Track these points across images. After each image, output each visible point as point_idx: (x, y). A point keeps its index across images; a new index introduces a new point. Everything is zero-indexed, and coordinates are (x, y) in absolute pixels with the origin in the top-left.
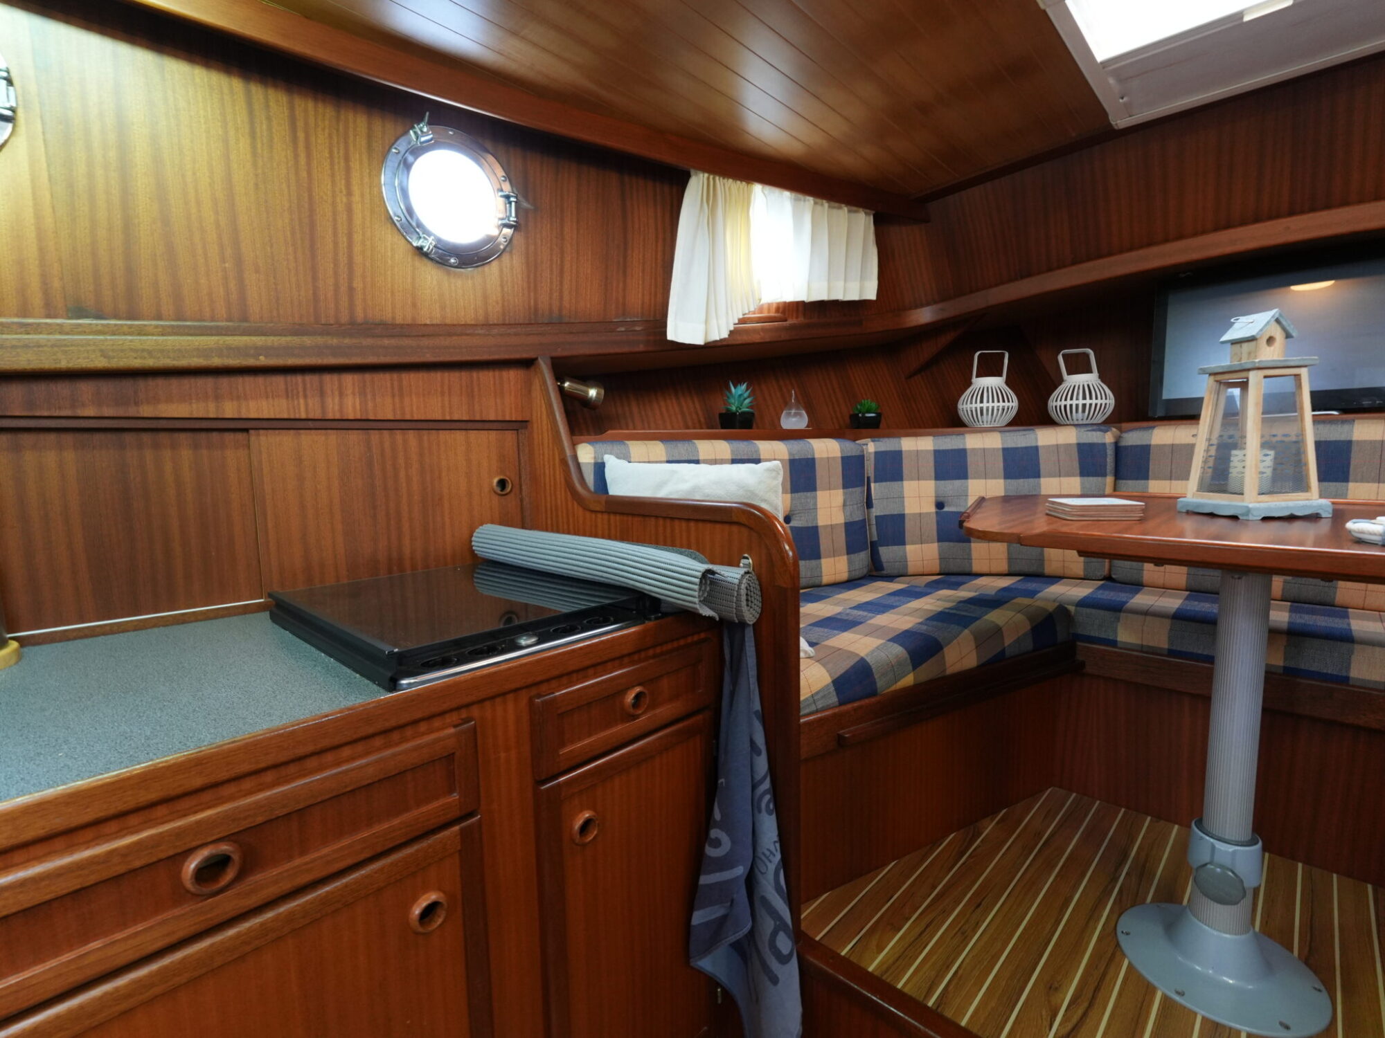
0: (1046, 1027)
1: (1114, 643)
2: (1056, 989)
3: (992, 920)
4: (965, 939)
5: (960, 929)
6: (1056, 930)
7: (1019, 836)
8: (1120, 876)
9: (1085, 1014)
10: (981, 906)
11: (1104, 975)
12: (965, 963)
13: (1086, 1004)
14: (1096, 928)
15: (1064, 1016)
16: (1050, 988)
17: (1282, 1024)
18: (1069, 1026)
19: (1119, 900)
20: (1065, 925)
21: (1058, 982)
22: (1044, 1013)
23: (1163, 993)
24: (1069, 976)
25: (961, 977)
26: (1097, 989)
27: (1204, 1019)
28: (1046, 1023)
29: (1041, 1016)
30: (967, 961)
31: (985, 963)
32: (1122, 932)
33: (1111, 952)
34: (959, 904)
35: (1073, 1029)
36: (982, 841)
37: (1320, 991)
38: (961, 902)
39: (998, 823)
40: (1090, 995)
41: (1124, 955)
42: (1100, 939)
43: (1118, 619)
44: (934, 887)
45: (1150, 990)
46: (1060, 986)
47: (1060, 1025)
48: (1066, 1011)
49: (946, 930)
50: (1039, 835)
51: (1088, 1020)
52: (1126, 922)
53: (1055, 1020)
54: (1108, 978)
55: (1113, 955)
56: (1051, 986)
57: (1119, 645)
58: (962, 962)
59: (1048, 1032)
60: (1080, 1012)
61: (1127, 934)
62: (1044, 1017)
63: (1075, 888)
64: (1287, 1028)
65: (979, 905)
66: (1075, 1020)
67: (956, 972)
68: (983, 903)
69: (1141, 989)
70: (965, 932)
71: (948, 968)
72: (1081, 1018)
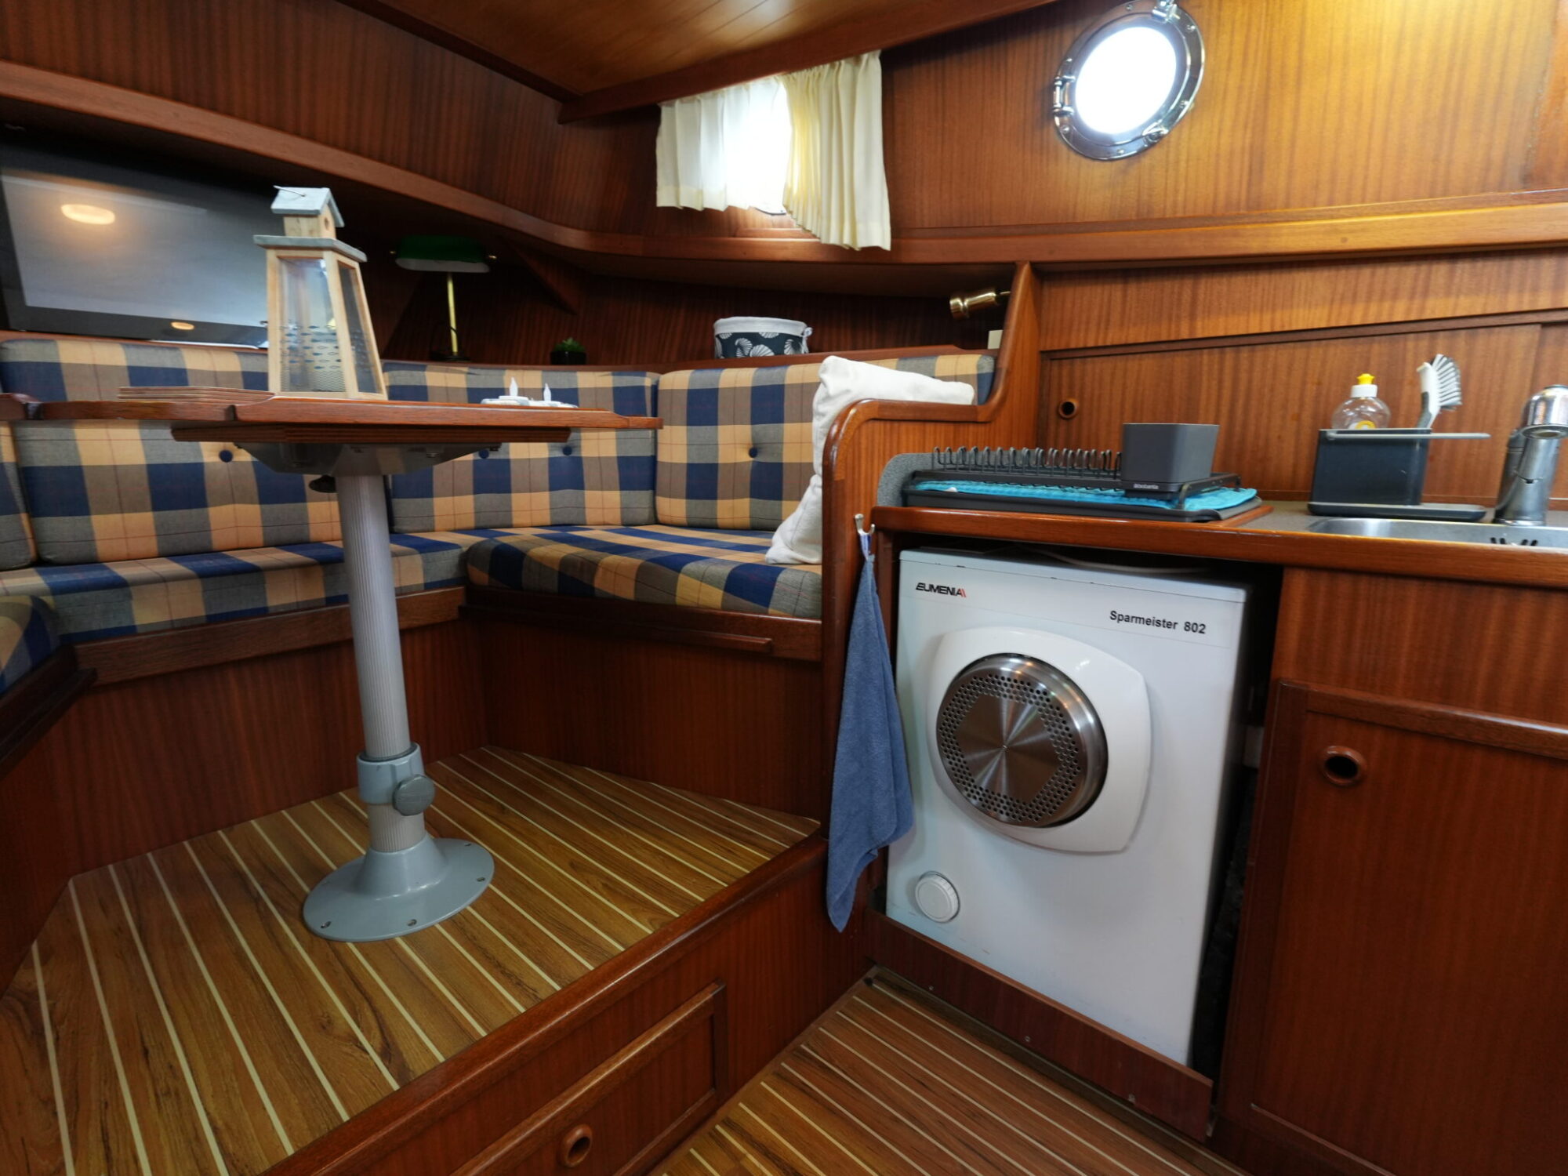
0: (361, 1056)
1: (131, 630)
2: (329, 1022)
3: (184, 1046)
4: (179, 1094)
5: (156, 1095)
6: (263, 985)
7: (95, 951)
8: (258, 893)
9: (375, 1011)
10: (151, 1050)
11: (348, 971)
12: (211, 1111)
13: (366, 1004)
14: (295, 948)
15: (362, 1031)
16: (324, 1028)
17: (479, 880)
18: (376, 1032)
19: (284, 912)
20: (266, 973)
21: (323, 1016)
22: (345, 1049)
23: (400, 937)
24: (323, 1001)
25: (226, 1125)
26: (358, 985)
27: (441, 923)
28: (358, 1054)
29: (347, 1054)
30: (212, 1106)
31: (236, 1085)
32: (322, 927)
33: (331, 952)
34: (116, 1078)
35: (382, 1032)
36: (48, 997)
37: (469, 845)
38: (116, 1072)
39: (44, 962)
40: (359, 995)
41: (343, 942)
42: (310, 952)
43: (130, 596)
44: (50, 1101)
45: (389, 945)
46: (328, 1017)
47: (369, 1040)
48: (359, 1026)
49: (139, 1115)
50: (122, 929)
51: (382, 1012)
52: (315, 917)
53: (361, 1043)
54: (353, 968)
55: (335, 951)
56: (322, 1025)
57: (139, 630)
58: (208, 1114)
59: (368, 1056)
60: (369, 1014)
61: (328, 924)
62: (350, 1051)
63: (231, 937)
64: (483, 879)
65: (146, 1052)
66: (373, 1023)
67: (215, 1130)
68: (147, 1045)
69: (383, 951)
70: (169, 1089)
71: (199, 1138)
72: (376, 1016)
